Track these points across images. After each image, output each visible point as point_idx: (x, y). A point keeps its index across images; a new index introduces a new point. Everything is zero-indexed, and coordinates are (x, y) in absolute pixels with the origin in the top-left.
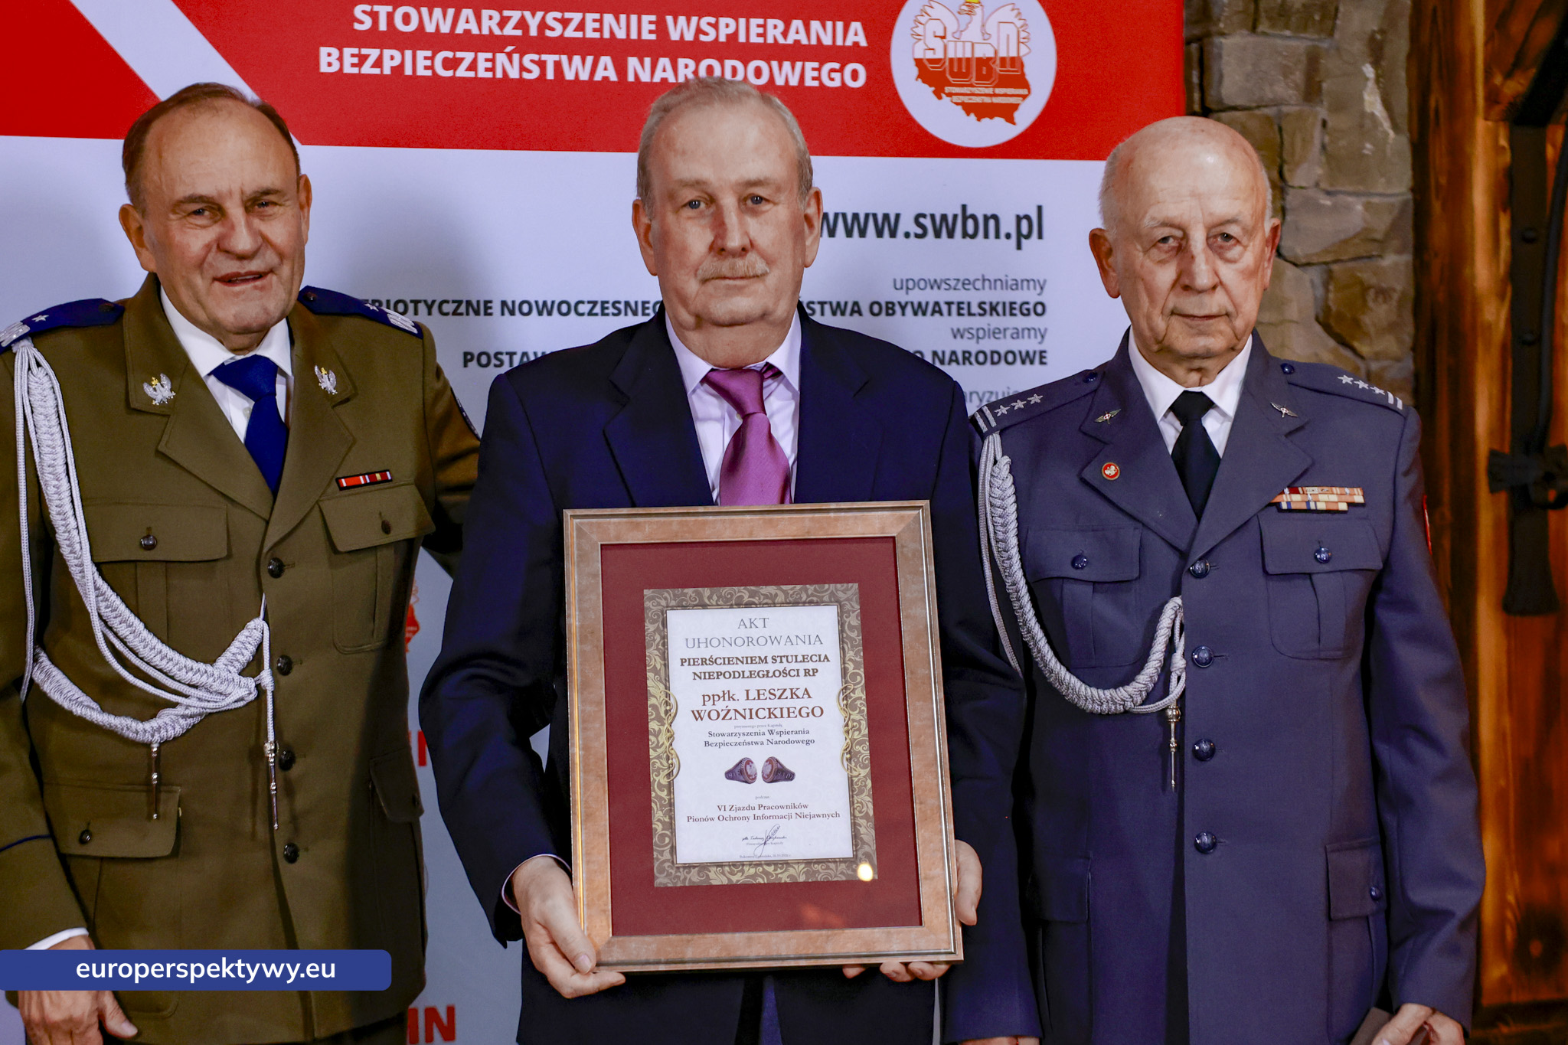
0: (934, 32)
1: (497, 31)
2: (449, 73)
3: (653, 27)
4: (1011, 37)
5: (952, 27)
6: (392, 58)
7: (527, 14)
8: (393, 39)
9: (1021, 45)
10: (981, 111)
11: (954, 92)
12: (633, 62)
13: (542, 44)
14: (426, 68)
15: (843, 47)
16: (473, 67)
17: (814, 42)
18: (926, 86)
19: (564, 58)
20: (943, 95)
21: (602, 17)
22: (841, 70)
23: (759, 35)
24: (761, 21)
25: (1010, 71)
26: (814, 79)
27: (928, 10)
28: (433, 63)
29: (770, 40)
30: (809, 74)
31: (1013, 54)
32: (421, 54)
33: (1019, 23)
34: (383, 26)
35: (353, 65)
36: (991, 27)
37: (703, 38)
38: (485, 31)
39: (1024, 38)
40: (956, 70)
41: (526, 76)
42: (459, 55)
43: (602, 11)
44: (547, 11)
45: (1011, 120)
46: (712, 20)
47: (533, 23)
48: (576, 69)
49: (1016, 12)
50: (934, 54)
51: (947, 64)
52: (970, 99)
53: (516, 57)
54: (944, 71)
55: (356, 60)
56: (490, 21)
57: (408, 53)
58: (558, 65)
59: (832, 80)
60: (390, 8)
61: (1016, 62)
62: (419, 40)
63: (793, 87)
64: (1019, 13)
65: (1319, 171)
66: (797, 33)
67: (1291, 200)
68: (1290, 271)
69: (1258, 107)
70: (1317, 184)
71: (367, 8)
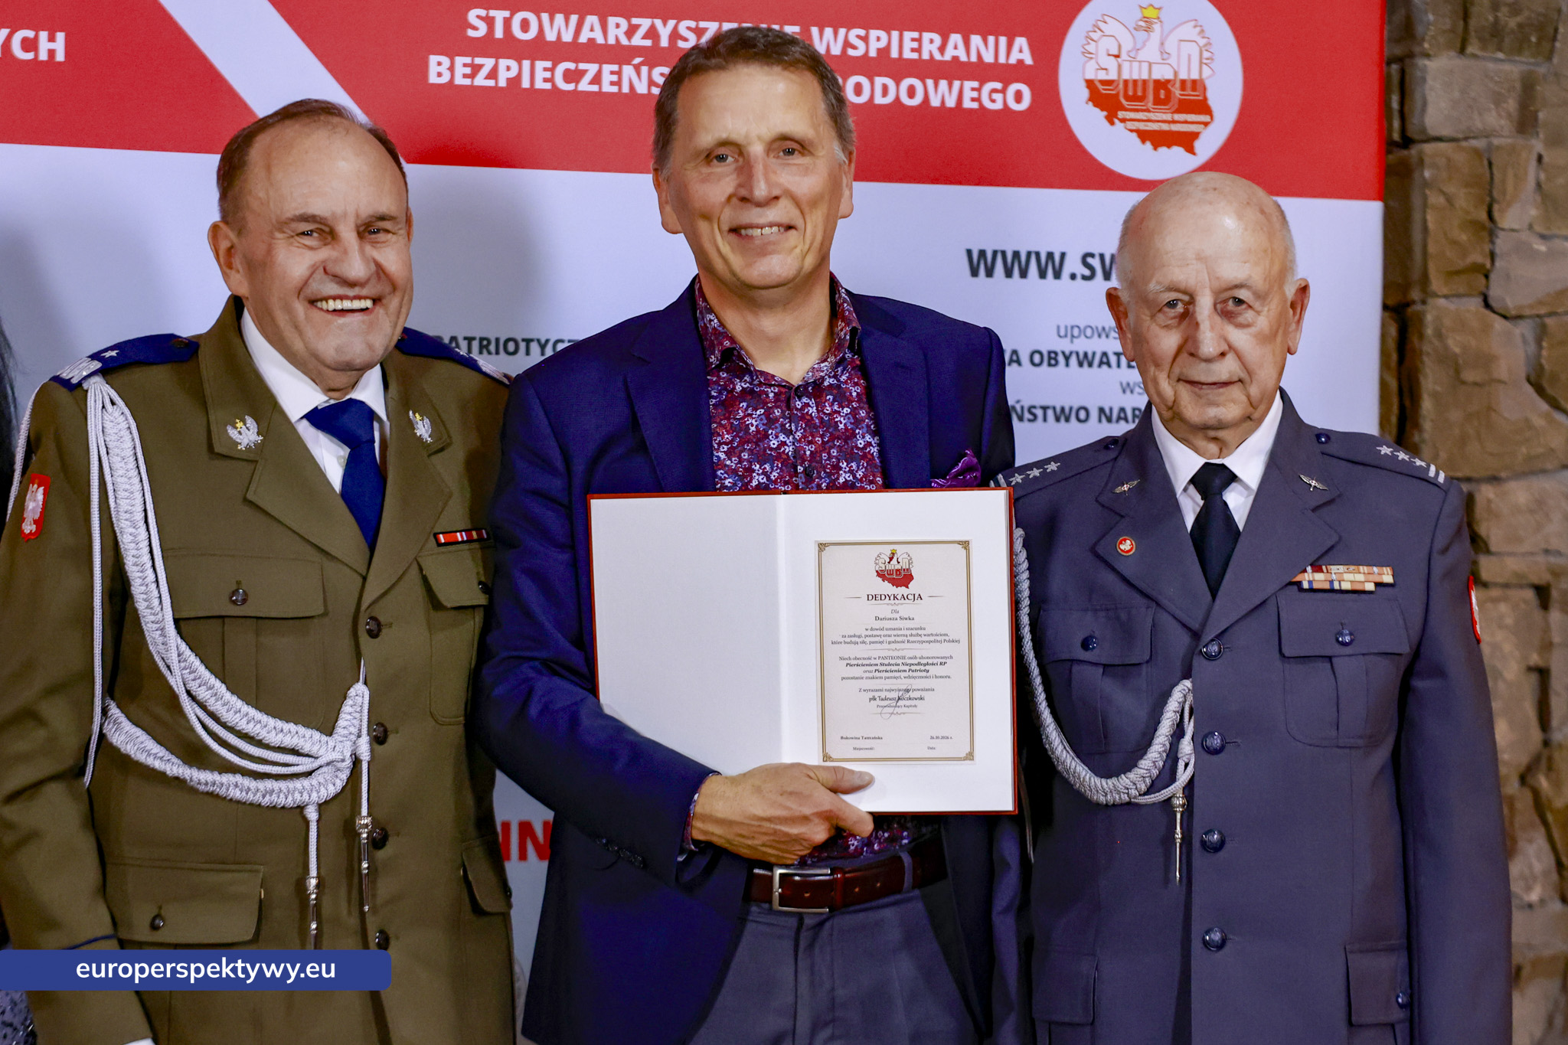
0: (1108, 50)
1: (624, 41)
2: (571, 87)
4: (1192, 57)
5: (1127, 45)
6: (508, 68)
7: (658, 23)
8: (509, 48)
9: (1204, 67)
10: (1158, 139)
11: (1128, 117)
14: (546, 80)
15: (1007, 66)
16: (597, 80)
17: (974, 58)
18: (1097, 110)
20: (1116, 121)
22: (1003, 91)
23: (913, 50)
24: (916, 35)
25: (1192, 95)
26: (973, 100)
27: (1101, 24)
28: (553, 75)
29: (926, 56)
30: (968, 94)
31: (1195, 76)
32: (540, 65)
33: (1202, 42)
34: (499, 33)
35: (465, 76)
36: (1171, 46)
37: (851, 52)
38: (612, 41)
39: (1207, 59)
40: (1130, 93)
42: (582, 66)
44: (680, 19)
45: (1191, 150)
46: (862, 32)
47: (664, 32)
49: (1198, 29)
50: (1107, 74)
51: (1121, 86)
52: (1147, 126)
53: (644, 69)
54: (1117, 95)
55: (468, 70)
56: (617, 29)
57: (526, 64)
59: (993, 101)
60: (507, 14)
61: (1197, 85)
62: (539, 49)
63: (951, 109)
64: (1202, 31)
65: (1533, 212)
66: (955, 48)
67: (1502, 243)
68: (1499, 324)
69: (1466, 139)
70: (1530, 227)
71: (483, 12)
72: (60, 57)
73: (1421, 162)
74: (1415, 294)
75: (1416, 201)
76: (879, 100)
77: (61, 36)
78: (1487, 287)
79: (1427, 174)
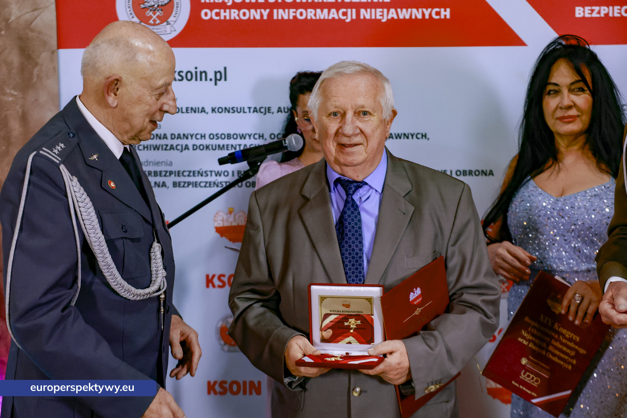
6: (604, 10)
14: (618, 13)
28: (621, 11)
32: (616, 8)
35: (589, 14)
55: (590, 12)
57: (611, 8)
72: (448, 17)
77: (448, 10)
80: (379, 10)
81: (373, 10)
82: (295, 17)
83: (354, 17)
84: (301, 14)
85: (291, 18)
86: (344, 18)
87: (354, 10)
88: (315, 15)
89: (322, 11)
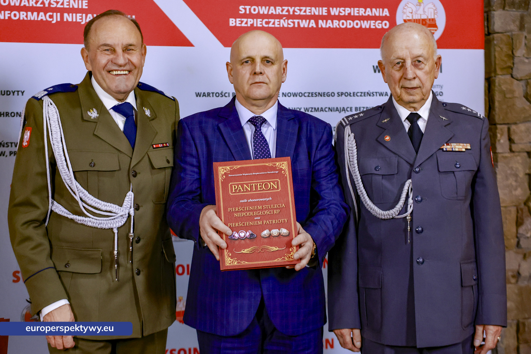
0: (409, 11)
1: (281, 13)
2: (267, 26)
3: (326, 11)
4: (432, 13)
5: (414, 9)
6: (250, 21)
7: (290, 8)
8: (251, 16)
12: (320, 21)
13: (294, 17)
14: (260, 24)
15: (382, 17)
16: (274, 24)
19: (300, 21)
21: (311, 8)
22: (381, 23)
23: (357, 13)
24: (358, 9)
25: (432, 23)
26: (374, 26)
27: (407, 5)
28: (262, 22)
29: (361, 15)
30: (372, 24)
31: (433, 17)
32: (259, 20)
33: (434, 8)
34: (248, 12)
35: (239, 24)
36: (426, 10)
37: (341, 14)
38: (277, 13)
39: (436, 13)
41: (289, 26)
42: (270, 20)
43: (311, 6)
44: (295, 6)
46: (343, 9)
47: (291, 10)
48: (304, 24)
50: (409, 18)
51: (413, 20)
55: (240, 22)
56: (279, 10)
57: (255, 20)
58: (298, 23)
59: (379, 26)
60: (250, 7)
61: (433, 20)
62: (258, 16)
63: (368, 28)
64: (434, 6)
65: (524, 52)
66: (369, 12)
67: (516, 60)
68: (516, 82)
69: (505, 32)
70: (523, 56)
71: (243, 7)
73: (493, 39)
74: (493, 75)
75: (492, 50)
76: (349, 27)
78: (512, 72)
79: (495, 42)
80: (78, 15)
81: (74, 15)
82: (10, 17)
83: (59, 20)
84: (15, 15)
85: (7, 18)
86: (51, 20)
87: (59, 14)
88: (27, 16)
89: (32, 14)
